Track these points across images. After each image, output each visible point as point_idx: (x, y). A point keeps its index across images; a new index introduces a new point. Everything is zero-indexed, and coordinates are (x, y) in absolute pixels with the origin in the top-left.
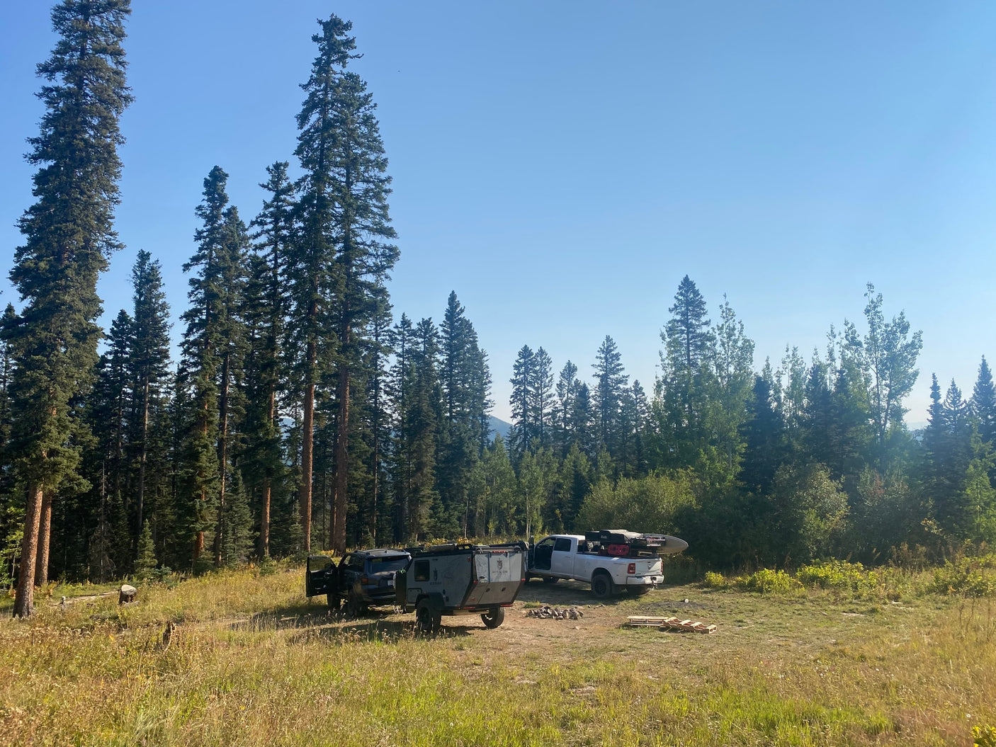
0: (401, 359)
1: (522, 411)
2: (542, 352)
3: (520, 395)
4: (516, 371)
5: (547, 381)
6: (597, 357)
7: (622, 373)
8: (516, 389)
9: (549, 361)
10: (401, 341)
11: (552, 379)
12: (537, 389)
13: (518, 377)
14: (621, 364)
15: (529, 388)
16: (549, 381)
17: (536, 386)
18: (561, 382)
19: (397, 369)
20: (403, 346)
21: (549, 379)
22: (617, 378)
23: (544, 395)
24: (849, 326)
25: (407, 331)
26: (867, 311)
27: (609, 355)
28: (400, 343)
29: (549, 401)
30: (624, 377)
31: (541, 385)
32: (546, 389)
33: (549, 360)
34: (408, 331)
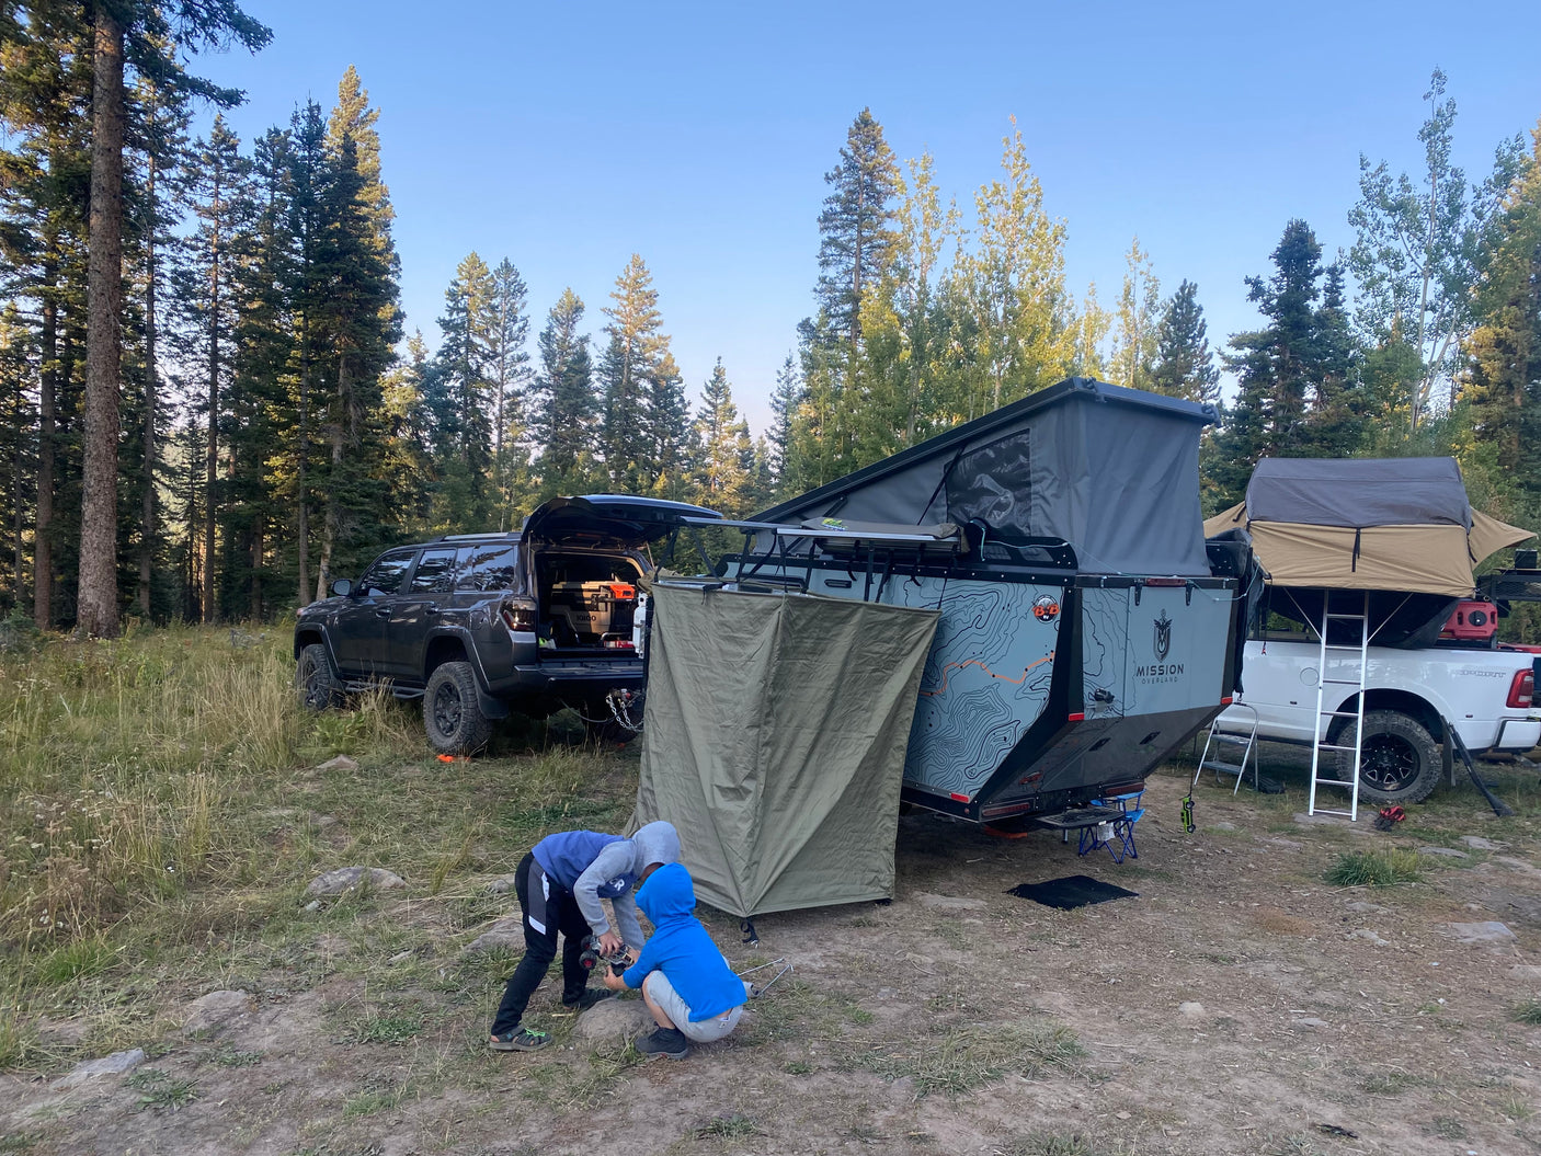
0: (212, 223)
1: (458, 384)
2: (507, 267)
3: (457, 352)
4: (451, 304)
5: (515, 328)
6: (613, 295)
7: (658, 331)
8: (451, 340)
9: (521, 290)
10: (211, 178)
11: (525, 325)
12: (493, 343)
13: (455, 316)
14: (659, 314)
15: (477, 340)
16: (521, 329)
17: (492, 336)
18: (550, 329)
19: (200, 245)
20: (217, 194)
21: (521, 324)
22: (647, 339)
23: (508, 356)
24: (1371, 169)
25: (226, 158)
26: (1424, 135)
27: (639, 294)
28: (210, 184)
29: (518, 367)
30: (660, 338)
31: (503, 336)
32: (512, 344)
33: (523, 286)
34: (229, 160)
